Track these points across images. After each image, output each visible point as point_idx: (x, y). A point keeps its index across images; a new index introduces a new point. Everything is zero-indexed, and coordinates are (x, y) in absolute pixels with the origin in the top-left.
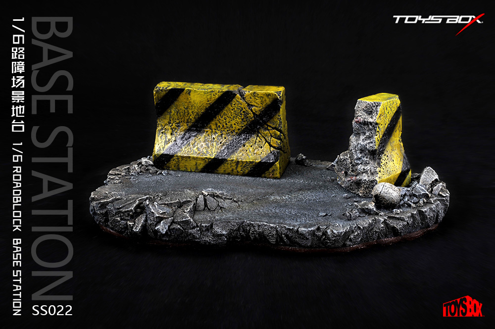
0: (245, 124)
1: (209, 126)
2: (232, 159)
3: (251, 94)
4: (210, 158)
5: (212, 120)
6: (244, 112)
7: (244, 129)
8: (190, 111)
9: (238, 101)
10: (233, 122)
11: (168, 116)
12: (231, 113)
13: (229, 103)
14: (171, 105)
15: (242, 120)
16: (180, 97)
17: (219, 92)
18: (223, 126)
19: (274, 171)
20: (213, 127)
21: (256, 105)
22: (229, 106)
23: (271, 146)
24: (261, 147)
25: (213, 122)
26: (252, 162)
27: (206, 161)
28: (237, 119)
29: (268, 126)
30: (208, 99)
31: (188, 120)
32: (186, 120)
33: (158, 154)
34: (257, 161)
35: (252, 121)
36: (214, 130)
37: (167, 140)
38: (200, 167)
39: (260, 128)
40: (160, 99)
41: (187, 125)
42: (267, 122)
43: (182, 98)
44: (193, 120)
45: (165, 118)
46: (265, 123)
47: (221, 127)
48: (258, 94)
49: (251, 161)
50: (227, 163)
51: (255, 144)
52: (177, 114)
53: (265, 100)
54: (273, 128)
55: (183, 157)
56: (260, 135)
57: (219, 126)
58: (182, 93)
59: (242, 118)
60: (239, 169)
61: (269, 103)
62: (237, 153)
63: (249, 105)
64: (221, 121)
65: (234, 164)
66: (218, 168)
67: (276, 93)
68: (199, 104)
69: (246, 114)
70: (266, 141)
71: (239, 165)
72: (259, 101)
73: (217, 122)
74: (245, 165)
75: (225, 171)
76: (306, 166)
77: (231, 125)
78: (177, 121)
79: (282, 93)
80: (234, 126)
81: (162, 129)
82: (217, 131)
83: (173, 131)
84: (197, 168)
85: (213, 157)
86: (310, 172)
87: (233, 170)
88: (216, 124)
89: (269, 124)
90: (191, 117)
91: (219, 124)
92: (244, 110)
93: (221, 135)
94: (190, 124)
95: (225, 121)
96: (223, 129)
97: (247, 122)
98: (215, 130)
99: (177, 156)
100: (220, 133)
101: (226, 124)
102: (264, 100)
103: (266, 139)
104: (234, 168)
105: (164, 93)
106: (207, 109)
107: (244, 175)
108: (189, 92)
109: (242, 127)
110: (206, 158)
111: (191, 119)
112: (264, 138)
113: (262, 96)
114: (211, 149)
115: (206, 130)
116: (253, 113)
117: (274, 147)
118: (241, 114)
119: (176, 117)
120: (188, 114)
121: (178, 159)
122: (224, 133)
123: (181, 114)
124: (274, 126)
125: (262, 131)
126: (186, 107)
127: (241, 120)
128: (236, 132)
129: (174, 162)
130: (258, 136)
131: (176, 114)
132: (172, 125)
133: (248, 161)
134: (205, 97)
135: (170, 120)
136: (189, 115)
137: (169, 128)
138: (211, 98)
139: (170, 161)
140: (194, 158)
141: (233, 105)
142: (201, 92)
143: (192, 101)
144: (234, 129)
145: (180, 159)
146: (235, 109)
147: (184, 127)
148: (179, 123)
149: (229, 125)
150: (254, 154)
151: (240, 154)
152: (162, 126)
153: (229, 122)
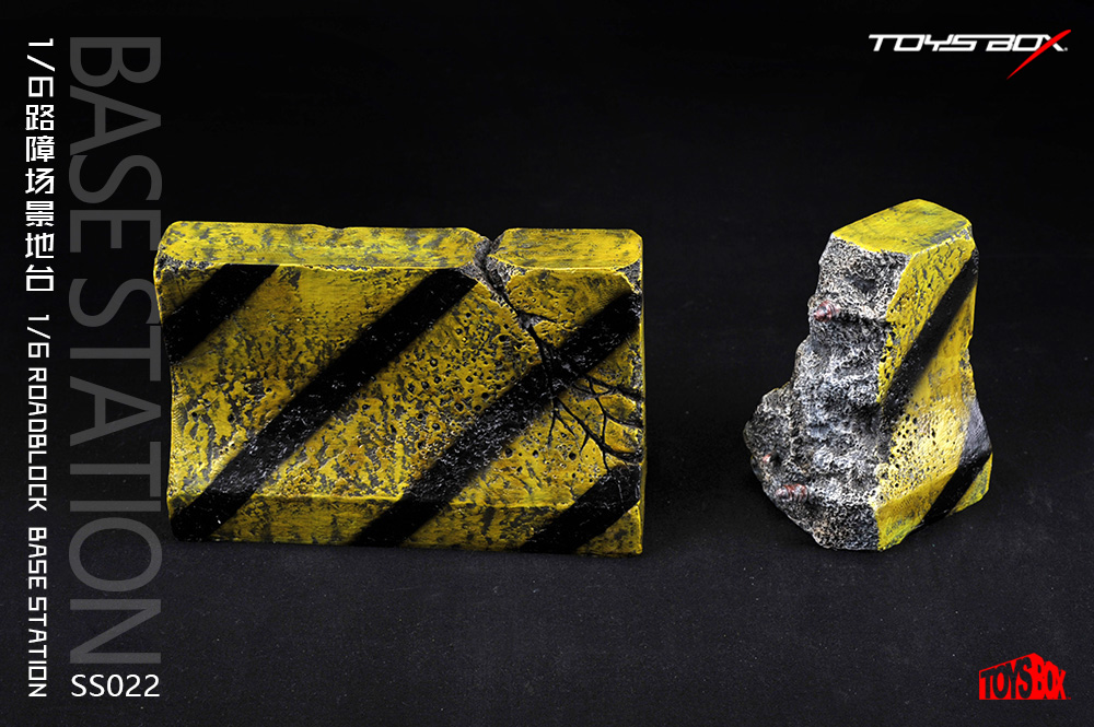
0: (508, 377)
1: (372, 386)
2: (468, 501)
3: (531, 279)
4: (386, 502)
5: (383, 366)
6: (502, 338)
7: (506, 393)
8: (300, 341)
9: (480, 304)
10: (463, 373)
11: (215, 358)
12: (457, 342)
13: (447, 308)
14: (222, 320)
15: (498, 363)
16: (259, 294)
17: (408, 275)
18: (426, 386)
20: (389, 390)
21: (548, 313)
22: (449, 319)
23: (606, 449)
24: (572, 456)
25: (386, 375)
26: (545, 509)
27: (370, 510)
28: (480, 363)
29: (593, 381)
30: (366, 298)
31: (290, 369)
32: (283, 371)
33: (187, 497)
34: (561, 506)
35: (533, 367)
36: (391, 402)
37: (217, 440)
38: (351, 530)
39: (562, 389)
40: (178, 301)
41: (290, 386)
42: (590, 369)
43: (267, 294)
44: (312, 369)
45: (203, 366)
46: (584, 372)
47: (419, 388)
48: (557, 280)
49: (539, 505)
50: (450, 514)
51: (549, 443)
52: (248, 351)
53: (585, 299)
54: (613, 389)
55: (282, 502)
56: (563, 413)
57: (411, 386)
58: (267, 281)
59: (498, 357)
60: (495, 532)
61: (599, 307)
62: (483, 478)
63: (520, 313)
64: (417, 371)
65: (476, 519)
66: (416, 529)
67: (622, 274)
68: (331, 317)
69: (512, 347)
70: (589, 434)
71: (495, 521)
72: (559, 301)
73: (404, 373)
74: (518, 519)
77: (457, 382)
78: (250, 374)
80: (467, 385)
81: (193, 403)
82: (405, 405)
83: (236, 409)
85: (398, 498)
87: (471, 537)
88: (401, 382)
89: (596, 376)
90: (302, 360)
91: (411, 381)
92: (504, 331)
93: (420, 416)
94: (299, 384)
95: (431, 368)
96: (426, 397)
97: (517, 371)
98: (396, 398)
99: (261, 499)
100: (414, 412)
101: (438, 380)
102: (577, 297)
103: (586, 428)
104: (477, 529)
105: (197, 281)
106: (363, 334)
107: (510, 549)
108: (294, 276)
109: (499, 387)
110: (372, 501)
111: (302, 366)
112: (580, 422)
113: (572, 284)
114: (390, 470)
115: (362, 401)
116: (538, 341)
117: (619, 454)
118: (493, 346)
119: (245, 361)
120: (293, 348)
121: (265, 506)
122: (431, 408)
123: (265, 349)
124: (613, 382)
125: (571, 399)
126: (281, 327)
127: (492, 366)
128: (474, 404)
129: (251, 519)
130: (557, 416)
131: (243, 350)
132: (232, 388)
133: (527, 505)
134: (354, 291)
135: (223, 372)
136: (295, 353)
137: (222, 397)
138: (376, 296)
139: (233, 513)
140: (324, 503)
141: (462, 318)
142: (342, 275)
143: (306, 305)
144: (467, 394)
145: (274, 509)
146: (472, 329)
147: (277, 394)
148: (257, 379)
149: (447, 381)
150: (549, 480)
151: (498, 485)
152: (191, 391)
153: (448, 373)
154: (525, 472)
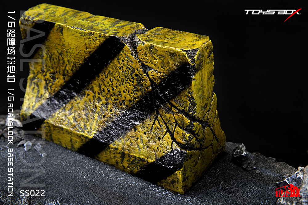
0: (139, 95)
1: (90, 86)
2: (116, 146)
3: (146, 47)
4: (87, 138)
5: (94, 78)
6: (136, 75)
7: (138, 102)
8: (66, 59)
9: (127, 56)
10: (122, 88)
12: (119, 73)
13: (115, 56)
15: (135, 88)
17: (100, 36)
18: (109, 91)
19: (173, 182)
20: (96, 89)
21: (153, 67)
22: (116, 61)
23: (174, 139)
24: (159, 139)
25: (95, 82)
26: (143, 160)
27: (82, 140)
28: (128, 84)
29: (172, 105)
30: (86, 45)
31: (64, 71)
32: (61, 72)
33: (26, 115)
34: (150, 161)
35: (148, 92)
36: (97, 95)
37: (39, 95)
38: (77, 146)
39: (159, 106)
41: (64, 78)
42: (171, 99)
43: (53, 35)
44: (71, 73)
46: (168, 100)
47: (106, 91)
48: (157, 50)
49: (142, 157)
50: (109, 150)
51: (151, 130)
52: (50, 60)
53: (168, 63)
54: (180, 112)
55: (55, 126)
57: (104, 90)
58: (53, 29)
59: (135, 84)
60: (126, 164)
61: (174, 68)
62: (123, 138)
63: (143, 65)
64: (105, 83)
65: (119, 155)
66: (98, 153)
67: (185, 53)
68: (75, 51)
69: (140, 80)
70: (168, 130)
71: (125, 159)
72: (158, 61)
73: (101, 83)
74: (133, 161)
75: (107, 160)
76: (245, 170)
77: (120, 92)
78: (52, 70)
79: (197, 53)
80: (123, 94)
81: (34, 78)
82: (101, 97)
83: (47, 84)
84: (72, 146)
85: (91, 137)
86: (244, 186)
87: (117, 163)
88: (100, 87)
89: (174, 103)
90: (67, 68)
91: (103, 87)
92: (137, 72)
93: (106, 104)
94: (67, 79)
95: (110, 83)
96: (109, 96)
97: (142, 92)
98: (99, 94)
99: (48, 123)
100: (104, 101)
101: (113, 89)
102: (165, 61)
103: (167, 127)
104: (119, 160)
106: (86, 61)
107: (132, 174)
108: (61, 29)
109: (135, 98)
110: (83, 136)
111: (68, 71)
112: (166, 124)
113: (163, 54)
114: (91, 124)
115: (87, 92)
116: (150, 79)
117: (179, 144)
118: (132, 78)
119: (50, 64)
120: (64, 62)
121: (49, 127)
122: (110, 102)
123: (55, 61)
124: (181, 108)
125: (163, 112)
126: (59, 51)
128: (126, 104)
130: (157, 118)
131: (48, 59)
133: (137, 156)
134: (82, 40)
136: (65, 65)
137: (43, 78)
138: (90, 44)
139: (40, 127)
140: (67, 131)
141: (121, 61)
142: (77, 32)
143: (66, 43)
144: (123, 99)
145: (52, 128)
146: (124, 68)
147: (60, 81)
148: (53, 73)
149: (116, 90)
150: (148, 147)
151: (128, 142)
152: (34, 73)
153: (117, 87)
154: (139, 140)
